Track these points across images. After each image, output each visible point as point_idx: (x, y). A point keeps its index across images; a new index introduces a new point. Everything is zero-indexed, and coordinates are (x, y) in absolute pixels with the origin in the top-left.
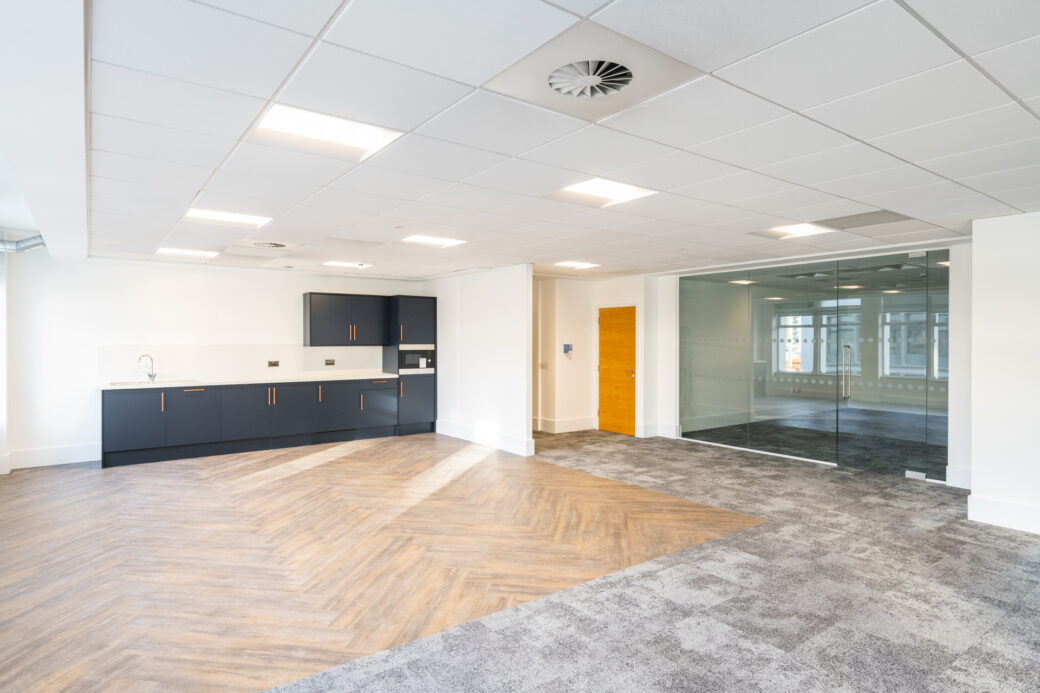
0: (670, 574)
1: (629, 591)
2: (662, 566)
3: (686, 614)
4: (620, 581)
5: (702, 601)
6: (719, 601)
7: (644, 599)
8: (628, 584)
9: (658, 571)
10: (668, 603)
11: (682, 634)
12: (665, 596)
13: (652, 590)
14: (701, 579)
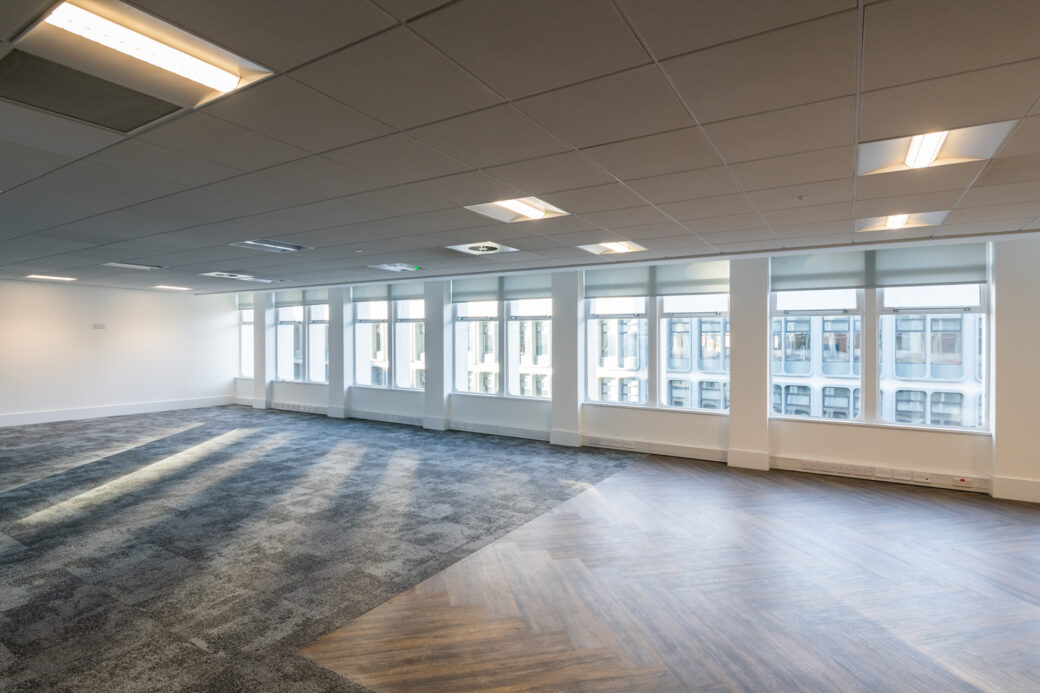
0: (456, 541)
1: (486, 526)
2: (464, 547)
3: (446, 518)
4: (495, 531)
5: (435, 526)
6: (422, 528)
7: (474, 522)
8: (488, 530)
9: (467, 543)
10: (458, 523)
11: (450, 509)
12: (458, 526)
13: (470, 528)
14: (431, 541)
